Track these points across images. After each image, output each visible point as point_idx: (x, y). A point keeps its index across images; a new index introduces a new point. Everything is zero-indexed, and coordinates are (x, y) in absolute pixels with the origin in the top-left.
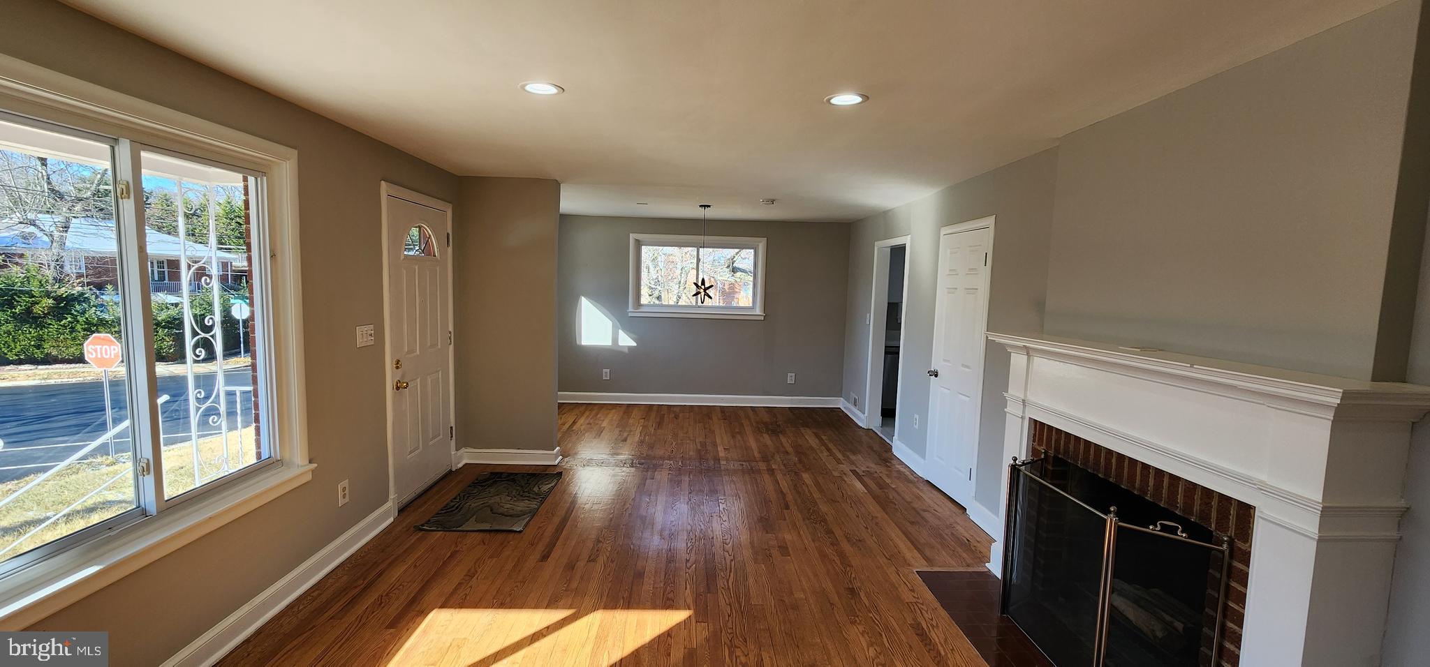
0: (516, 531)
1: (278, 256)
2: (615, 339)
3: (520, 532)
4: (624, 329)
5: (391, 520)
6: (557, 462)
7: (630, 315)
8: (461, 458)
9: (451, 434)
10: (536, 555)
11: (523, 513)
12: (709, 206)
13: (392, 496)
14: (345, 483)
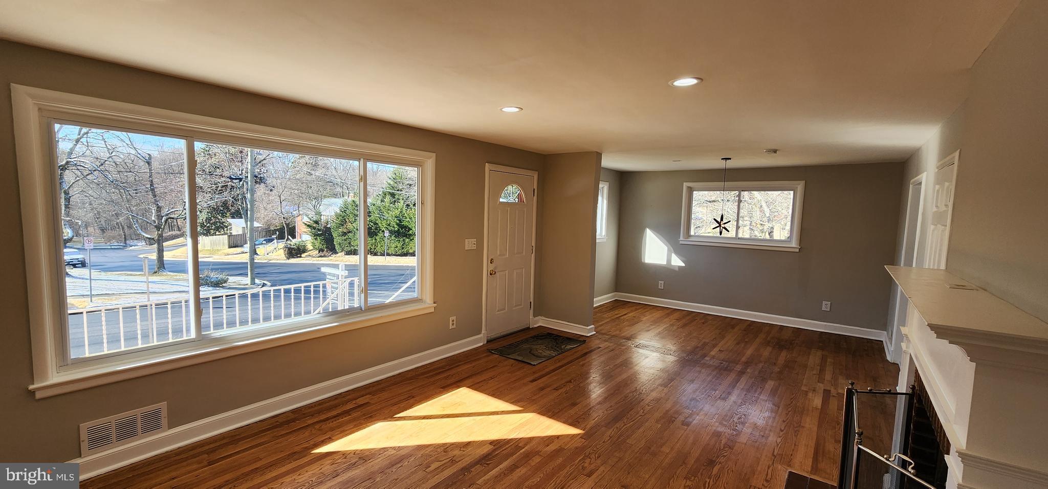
0: (532, 364)
1: (425, 203)
2: (669, 260)
3: (534, 365)
4: (677, 253)
5: (482, 344)
6: (589, 335)
7: (681, 242)
8: (537, 322)
9: (530, 306)
10: (531, 378)
11: (545, 357)
12: (730, 159)
13: (483, 332)
14: (454, 318)
